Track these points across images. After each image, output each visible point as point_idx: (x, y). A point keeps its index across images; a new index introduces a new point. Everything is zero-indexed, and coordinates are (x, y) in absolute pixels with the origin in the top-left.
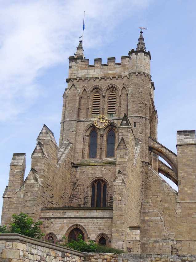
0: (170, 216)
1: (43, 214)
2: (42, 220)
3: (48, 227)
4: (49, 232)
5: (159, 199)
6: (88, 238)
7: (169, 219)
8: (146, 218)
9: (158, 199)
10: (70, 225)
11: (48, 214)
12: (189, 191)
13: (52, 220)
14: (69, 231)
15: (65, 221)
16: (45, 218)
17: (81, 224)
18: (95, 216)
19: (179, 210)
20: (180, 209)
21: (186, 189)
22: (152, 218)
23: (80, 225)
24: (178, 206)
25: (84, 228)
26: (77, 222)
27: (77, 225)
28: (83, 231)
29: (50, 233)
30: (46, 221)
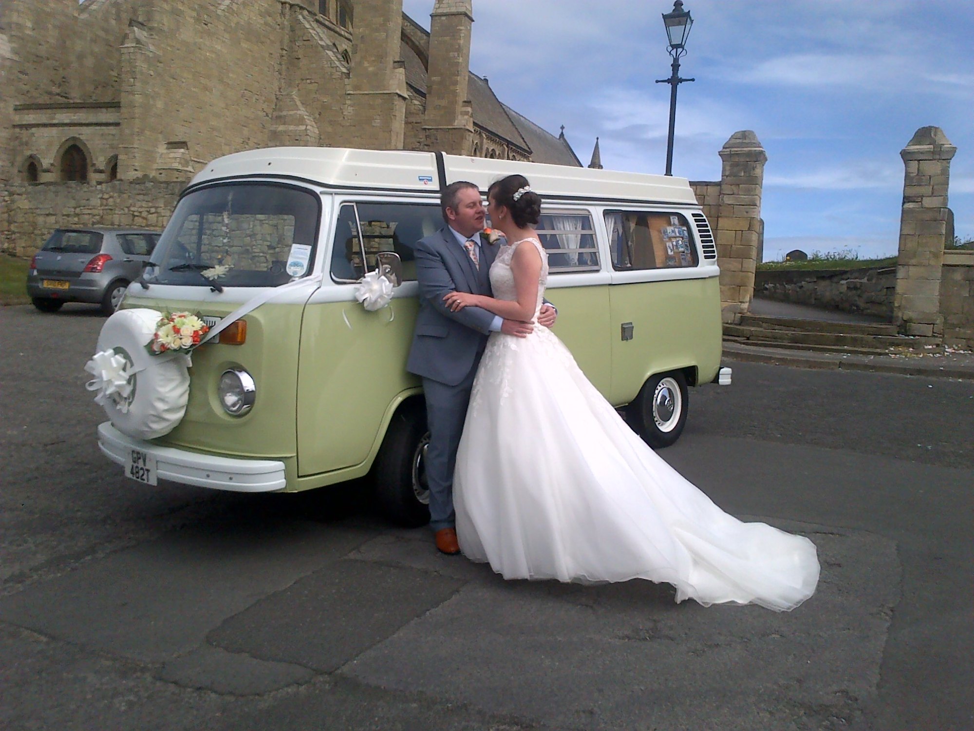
0: (331, 122)
1: (17, 119)
2: (17, 130)
3: (27, 144)
4: (29, 153)
5: (314, 87)
6: (94, 165)
7: (330, 129)
8: (281, 128)
9: (311, 87)
10: (64, 140)
11: (26, 117)
12: (371, 69)
13: (34, 130)
14: (62, 151)
15: (54, 130)
16: (21, 126)
17: (82, 137)
18: (104, 121)
19: (349, 111)
20: (350, 109)
21: (366, 64)
22: (292, 128)
23: (79, 139)
24: (348, 102)
25: (85, 145)
26: (73, 132)
27: (74, 138)
28: (84, 150)
29: (31, 157)
30: (24, 131)
